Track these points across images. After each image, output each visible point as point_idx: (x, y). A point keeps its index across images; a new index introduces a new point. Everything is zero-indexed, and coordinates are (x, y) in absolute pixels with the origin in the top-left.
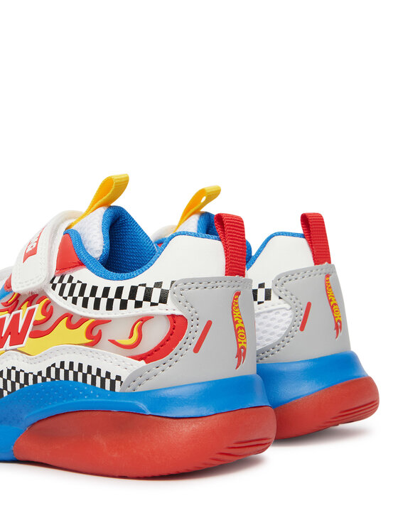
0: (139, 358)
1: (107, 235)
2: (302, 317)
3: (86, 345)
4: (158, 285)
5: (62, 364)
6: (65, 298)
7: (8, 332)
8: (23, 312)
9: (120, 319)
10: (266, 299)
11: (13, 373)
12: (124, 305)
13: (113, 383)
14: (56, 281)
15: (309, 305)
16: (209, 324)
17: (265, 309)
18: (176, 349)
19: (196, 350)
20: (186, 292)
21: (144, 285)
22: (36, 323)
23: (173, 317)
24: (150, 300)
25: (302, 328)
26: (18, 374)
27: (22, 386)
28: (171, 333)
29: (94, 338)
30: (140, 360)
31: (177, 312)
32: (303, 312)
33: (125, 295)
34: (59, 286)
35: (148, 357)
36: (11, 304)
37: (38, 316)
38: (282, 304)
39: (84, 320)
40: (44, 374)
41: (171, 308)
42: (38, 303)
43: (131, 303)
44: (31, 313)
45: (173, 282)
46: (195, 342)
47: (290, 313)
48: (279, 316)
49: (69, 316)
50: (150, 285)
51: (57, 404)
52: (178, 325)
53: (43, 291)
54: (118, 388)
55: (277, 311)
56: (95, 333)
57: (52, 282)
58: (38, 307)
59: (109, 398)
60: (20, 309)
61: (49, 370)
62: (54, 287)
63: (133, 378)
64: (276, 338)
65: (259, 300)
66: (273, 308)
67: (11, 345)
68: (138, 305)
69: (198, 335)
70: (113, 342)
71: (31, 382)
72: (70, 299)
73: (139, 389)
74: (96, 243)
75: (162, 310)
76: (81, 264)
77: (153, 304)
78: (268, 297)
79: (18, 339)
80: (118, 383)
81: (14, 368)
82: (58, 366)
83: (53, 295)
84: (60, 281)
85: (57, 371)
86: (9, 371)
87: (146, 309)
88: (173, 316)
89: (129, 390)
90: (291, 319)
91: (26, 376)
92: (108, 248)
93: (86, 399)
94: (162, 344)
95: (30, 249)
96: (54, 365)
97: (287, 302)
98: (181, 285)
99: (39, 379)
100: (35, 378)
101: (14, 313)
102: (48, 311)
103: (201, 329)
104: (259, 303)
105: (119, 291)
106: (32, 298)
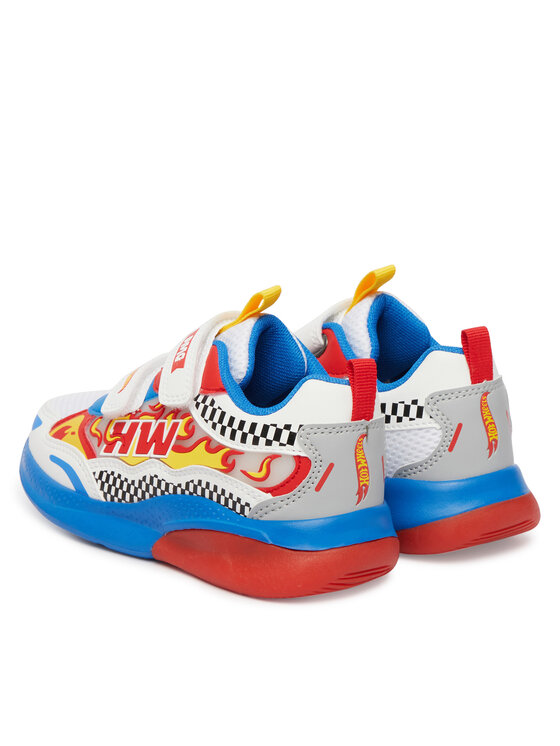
0: (267, 490)
1: (253, 354)
2: (451, 438)
3: (222, 470)
4: (288, 427)
5: (200, 482)
6: (207, 421)
7: (154, 439)
8: (168, 423)
9: (253, 453)
10: (418, 417)
11: (155, 480)
12: (256, 441)
13: (242, 508)
14: (200, 400)
15: (460, 426)
16: (331, 466)
17: (416, 427)
18: (299, 487)
19: (318, 489)
20: (312, 436)
21: (275, 425)
22: (179, 437)
23: (298, 459)
24: (278, 440)
25: (451, 449)
26: (159, 482)
27: (163, 492)
28: (296, 472)
29: (228, 465)
30: (267, 492)
31: (303, 454)
32: (453, 433)
33: (258, 432)
34: (202, 406)
35: (274, 491)
36: (157, 410)
37: (180, 431)
38: (432, 424)
39: (221, 447)
40: (184, 487)
41: (296, 450)
42: (182, 418)
43: (262, 441)
44: (175, 426)
45: (301, 426)
46: (317, 481)
47: (440, 433)
48: (428, 435)
49: (209, 440)
50: (281, 426)
51: (200, 519)
52: (302, 465)
53: (187, 409)
54: (247, 512)
55: (428, 430)
56: (230, 461)
57: (196, 399)
58: (182, 423)
59: (238, 523)
60: (165, 418)
61: (187, 484)
62: (197, 405)
63: (260, 507)
64: (424, 456)
65: (411, 416)
66: (424, 426)
67: (155, 453)
68: (269, 443)
69: (320, 476)
70: (244, 472)
71: (171, 490)
72: (210, 423)
73: (266, 518)
74: (241, 364)
75: (289, 450)
76: (223, 390)
77: (281, 445)
78: (420, 414)
79: (161, 450)
80: (247, 508)
81: (156, 476)
82: (196, 483)
83: (196, 414)
84: (204, 401)
85: (195, 487)
86: (152, 478)
87: (275, 448)
88: (299, 457)
89: (256, 516)
90: (440, 439)
91: (167, 485)
92: (252, 369)
93: (218, 520)
94: (287, 481)
95: (178, 359)
96: (192, 481)
97: (436, 422)
98: (308, 430)
99: (179, 490)
100: (175, 488)
101: (160, 421)
102: (191, 428)
103: (323, 470)
104: (411, 419)
105: (253, 426)
106: (176, 413)
